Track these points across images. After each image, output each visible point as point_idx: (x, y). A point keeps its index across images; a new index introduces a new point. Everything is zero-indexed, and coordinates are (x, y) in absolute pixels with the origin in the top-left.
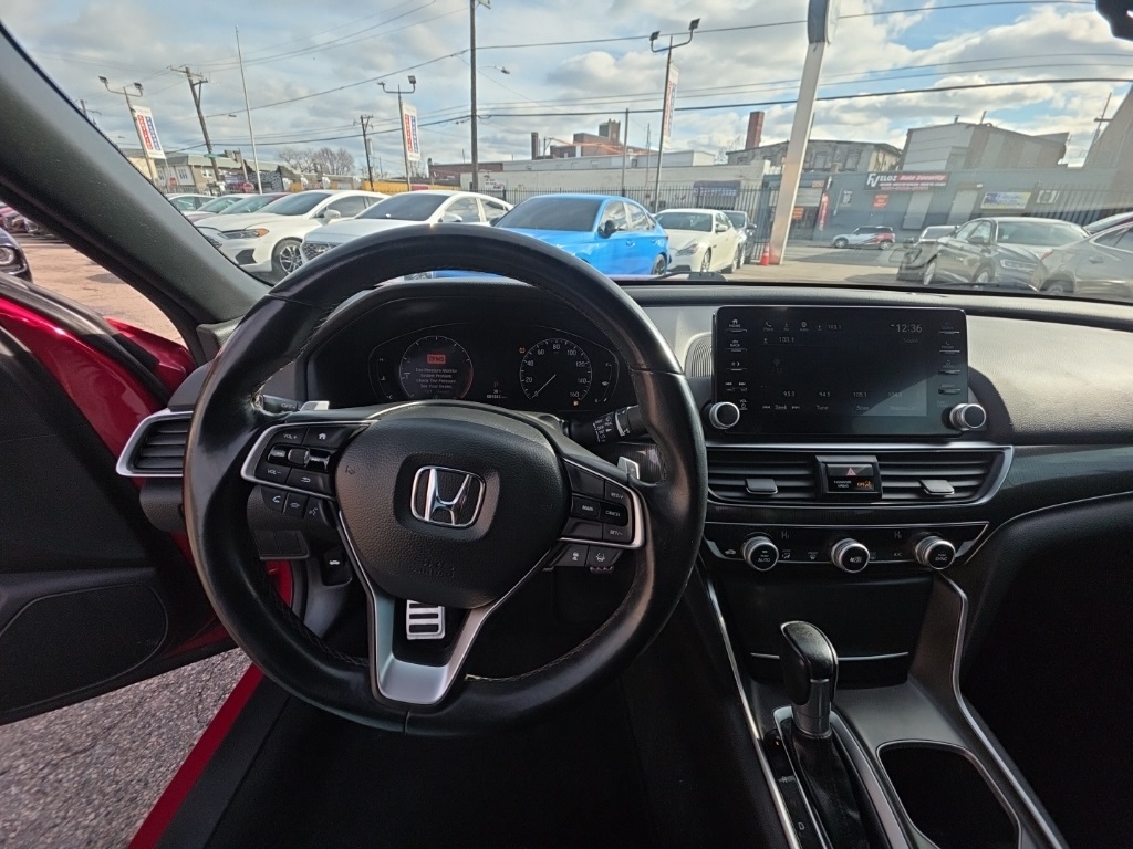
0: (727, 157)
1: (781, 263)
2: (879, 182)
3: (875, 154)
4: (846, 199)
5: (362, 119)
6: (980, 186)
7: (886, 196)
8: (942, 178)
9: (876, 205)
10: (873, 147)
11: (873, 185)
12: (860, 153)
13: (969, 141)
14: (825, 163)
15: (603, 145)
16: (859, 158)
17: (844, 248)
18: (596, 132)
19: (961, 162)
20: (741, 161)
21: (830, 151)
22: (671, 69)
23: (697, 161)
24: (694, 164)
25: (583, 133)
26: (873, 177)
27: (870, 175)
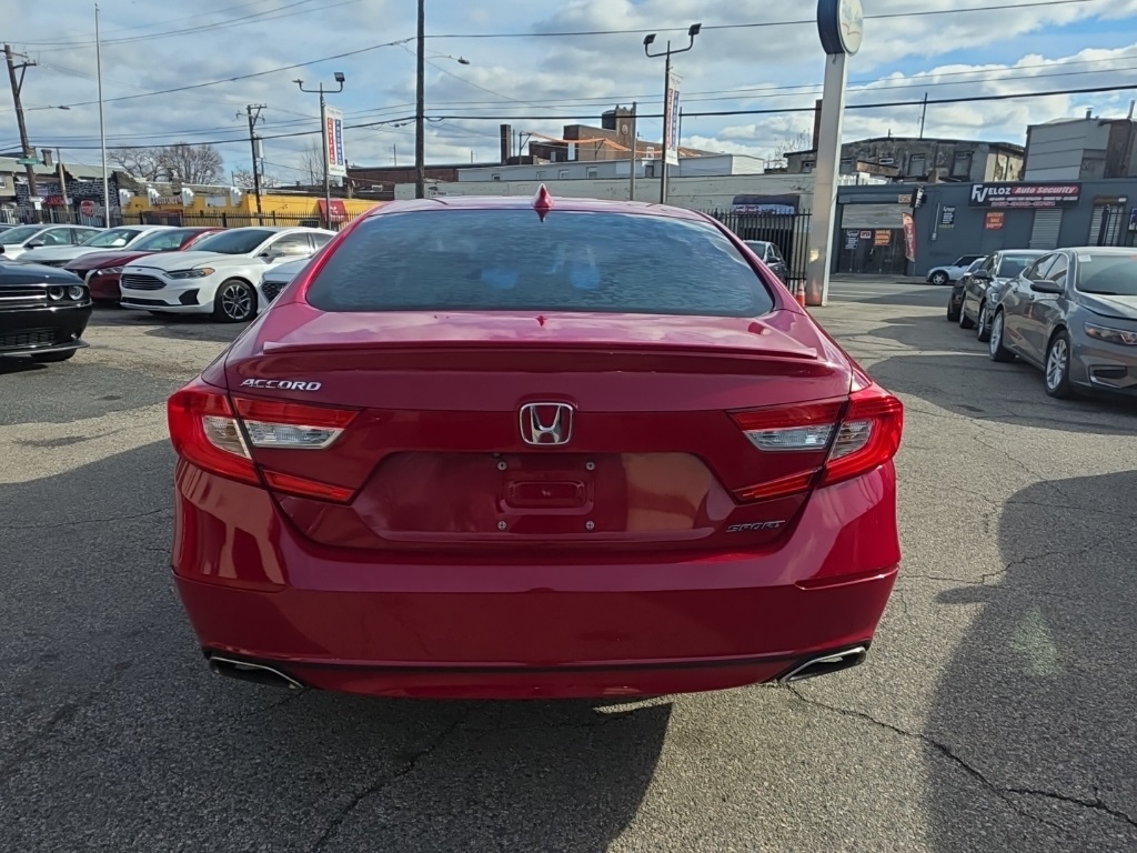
0: (786, 160)
1: (824, 303)
2: (987, 196)
3: (992, 157)
4: (948, 217)
5: (249, 109)
6: (1122, 200)
7: (1001, 214)
8: (1071, 190)
9: (988, 226)
10: (988, 147)
11: (980, 200)
12: (970, 156)
13: (1106, 142)
14: (924, 168)
15: (608, 142)
16: (971, 161)
17: (944, 284)
18: (598, 124)
19: (1101, 168)
20: (807, 165)
21: (929, 152)
22: (670, 75)
23: (738, 167)
24: (733, 173)
25: (578, 126)
26: (978, 189)
27: (975, 187)
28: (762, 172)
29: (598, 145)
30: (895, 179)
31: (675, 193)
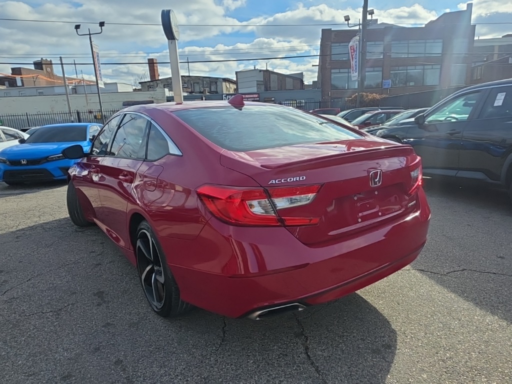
0: (140, 85)
3: (224, 83)
6: (273, 99)
8: (256, 96)
10: (222, 80)
12: (216, 83)
13: (263, 78)
14: (200, 88)
15: (40, 76)
16: (217, 85)
18: (32, 67)
19: (263, 87)
20: (150, 87)
21: (200, 82)
22: (93, 45)
23: (121, 89)
24: (119, 91)
25: (20, 68)
26: (225, 96)
27: (224, 96)
28: (132, 91)
29: (35, 78)
30: (191, 93)
31: (92, 101)
